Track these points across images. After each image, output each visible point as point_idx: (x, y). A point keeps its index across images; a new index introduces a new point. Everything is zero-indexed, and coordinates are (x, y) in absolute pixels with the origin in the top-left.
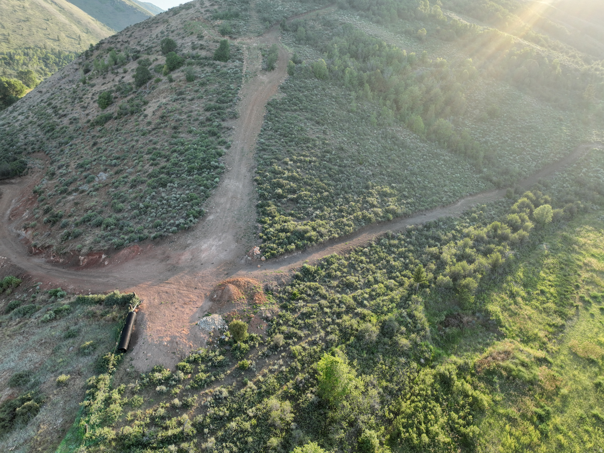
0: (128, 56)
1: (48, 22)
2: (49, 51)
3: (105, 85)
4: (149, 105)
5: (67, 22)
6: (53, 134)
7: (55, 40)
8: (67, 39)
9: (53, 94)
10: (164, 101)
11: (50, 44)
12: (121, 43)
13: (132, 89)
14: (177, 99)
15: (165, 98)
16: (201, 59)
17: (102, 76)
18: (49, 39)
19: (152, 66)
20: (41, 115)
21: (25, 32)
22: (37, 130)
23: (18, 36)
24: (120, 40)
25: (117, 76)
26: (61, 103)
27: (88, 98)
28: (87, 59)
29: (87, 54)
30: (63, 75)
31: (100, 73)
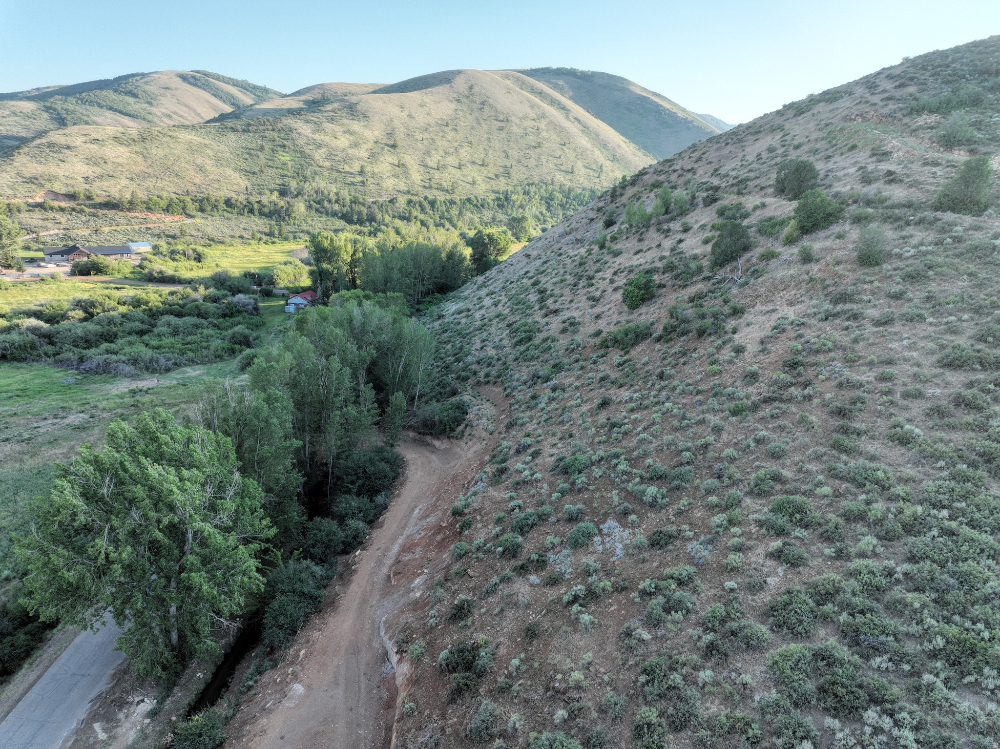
0: (694, 198)
1: (564, 147)
2: (557, 188)
3: (641, 254)
4: (748, 317)
5: (589, 146)
6: (528, 349)
7: (567, 172)
8: (583, 171)
9: (546, 262)
10: (791, 313)
11: (560, 177)
12: (680, 172)
13: (700, 270)
14: (836, 315)
15: (791, 304)
16: (893, 207)
17: (637, 236)
18: (560, 170)
19: (753, 220)
20: (517, 304)
21: (532, 162)
22: (504, 335)
23: (522, 168)
24: (677, 167)
25: (666, 237)
26: (555, 284)
27: (604, 279)
28: (612, 201)
29: (614, 194)
30: (568, 229)
31: (634, 230)
